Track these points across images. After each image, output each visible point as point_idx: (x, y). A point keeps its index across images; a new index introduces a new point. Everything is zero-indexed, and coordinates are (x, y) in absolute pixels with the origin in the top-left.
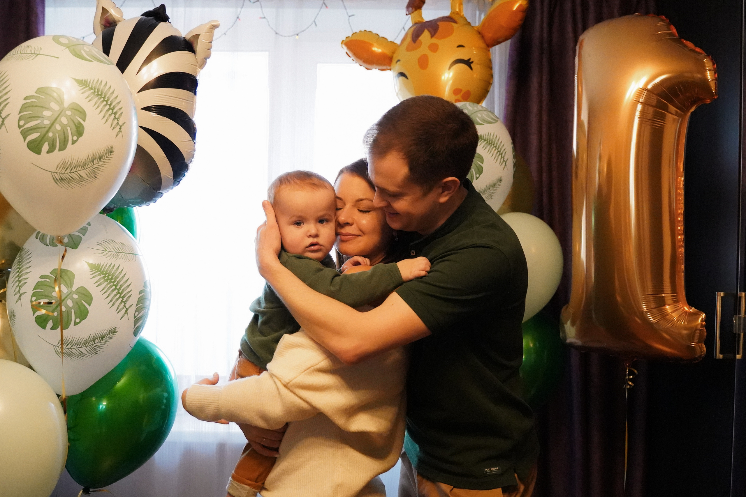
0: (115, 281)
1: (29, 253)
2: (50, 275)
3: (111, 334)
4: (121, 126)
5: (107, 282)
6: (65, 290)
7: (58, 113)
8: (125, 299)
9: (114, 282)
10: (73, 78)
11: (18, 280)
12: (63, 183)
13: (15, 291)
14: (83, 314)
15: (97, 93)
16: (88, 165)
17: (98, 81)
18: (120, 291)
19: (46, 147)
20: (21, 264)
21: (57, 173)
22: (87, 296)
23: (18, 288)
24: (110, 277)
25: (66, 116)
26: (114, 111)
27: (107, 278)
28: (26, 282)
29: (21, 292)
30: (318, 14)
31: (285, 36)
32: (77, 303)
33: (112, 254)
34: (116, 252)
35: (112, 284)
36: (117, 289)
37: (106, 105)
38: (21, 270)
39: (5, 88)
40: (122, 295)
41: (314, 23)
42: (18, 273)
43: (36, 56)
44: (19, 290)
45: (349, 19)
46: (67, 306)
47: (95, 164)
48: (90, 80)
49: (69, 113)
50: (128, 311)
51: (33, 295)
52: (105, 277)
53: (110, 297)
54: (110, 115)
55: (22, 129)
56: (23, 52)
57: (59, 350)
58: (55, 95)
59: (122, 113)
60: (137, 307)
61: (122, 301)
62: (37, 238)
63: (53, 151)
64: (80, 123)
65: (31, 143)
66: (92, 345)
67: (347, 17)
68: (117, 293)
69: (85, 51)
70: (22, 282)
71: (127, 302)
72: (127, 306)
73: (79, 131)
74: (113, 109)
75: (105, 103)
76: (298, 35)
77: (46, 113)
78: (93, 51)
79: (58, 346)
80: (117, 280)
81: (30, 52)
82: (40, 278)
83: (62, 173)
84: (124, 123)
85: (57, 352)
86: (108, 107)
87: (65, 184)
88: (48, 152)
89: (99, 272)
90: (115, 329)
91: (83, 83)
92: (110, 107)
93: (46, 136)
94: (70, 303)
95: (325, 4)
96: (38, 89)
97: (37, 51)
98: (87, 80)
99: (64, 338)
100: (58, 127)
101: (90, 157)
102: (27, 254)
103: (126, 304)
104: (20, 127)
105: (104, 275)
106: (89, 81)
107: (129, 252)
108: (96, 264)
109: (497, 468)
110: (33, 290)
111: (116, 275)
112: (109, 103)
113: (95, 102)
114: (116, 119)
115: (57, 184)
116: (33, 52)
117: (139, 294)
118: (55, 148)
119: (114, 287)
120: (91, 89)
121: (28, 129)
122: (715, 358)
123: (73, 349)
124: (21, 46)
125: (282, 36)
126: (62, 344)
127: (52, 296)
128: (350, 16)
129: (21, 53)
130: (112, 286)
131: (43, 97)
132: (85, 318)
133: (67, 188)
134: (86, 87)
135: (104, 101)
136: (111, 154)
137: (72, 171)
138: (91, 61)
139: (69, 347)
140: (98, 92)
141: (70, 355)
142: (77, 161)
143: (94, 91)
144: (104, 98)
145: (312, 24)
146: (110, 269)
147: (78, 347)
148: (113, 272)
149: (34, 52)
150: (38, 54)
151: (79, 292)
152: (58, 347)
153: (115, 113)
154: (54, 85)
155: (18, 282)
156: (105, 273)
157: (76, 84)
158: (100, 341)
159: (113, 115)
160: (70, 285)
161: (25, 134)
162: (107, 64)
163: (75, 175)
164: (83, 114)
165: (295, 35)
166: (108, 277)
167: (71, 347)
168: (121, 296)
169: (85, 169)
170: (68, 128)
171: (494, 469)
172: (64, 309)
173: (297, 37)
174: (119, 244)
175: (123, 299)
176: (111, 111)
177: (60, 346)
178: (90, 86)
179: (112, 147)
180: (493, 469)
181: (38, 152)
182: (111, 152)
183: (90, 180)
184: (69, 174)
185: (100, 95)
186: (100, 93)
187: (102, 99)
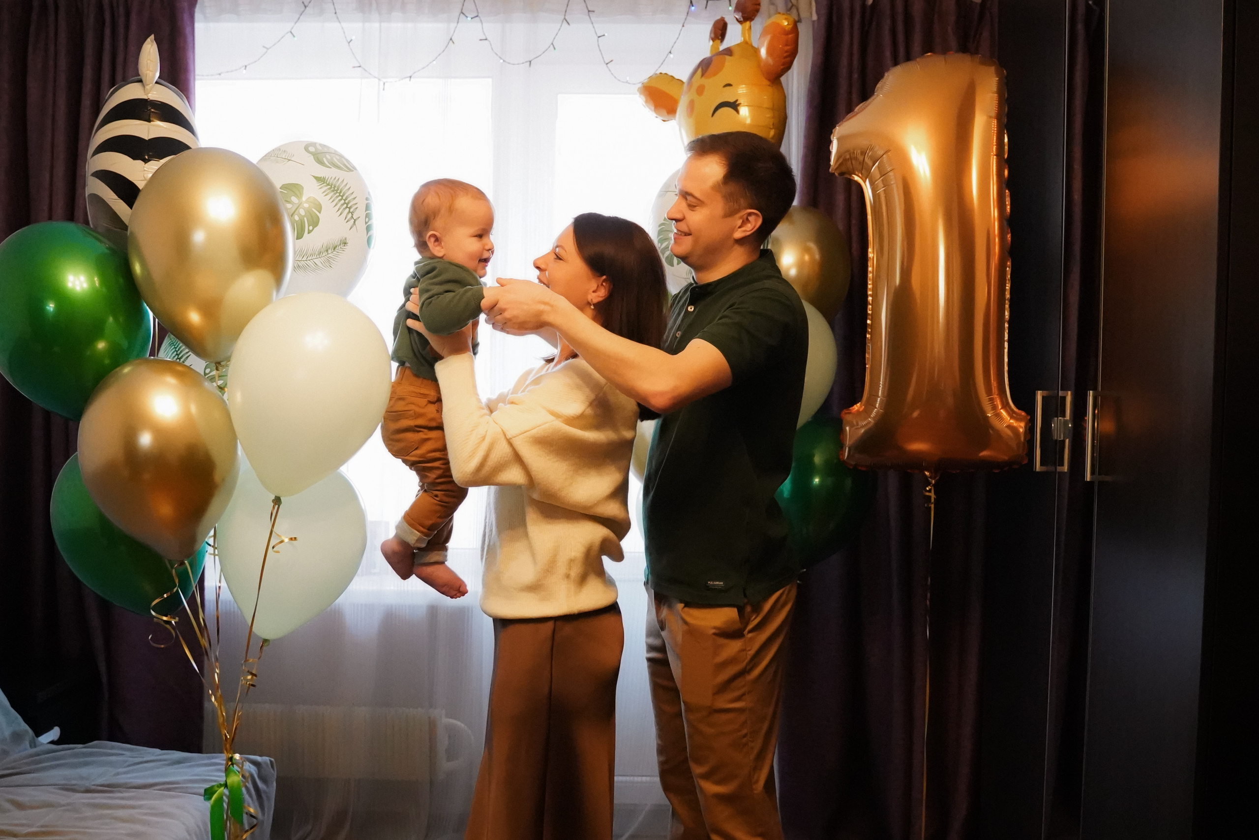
4: (355, 220)
7: (297, 205)
10: (313, 176)
12: (299, 270)
15: (333, 189)
16: (322, 254)
17: (335, 178)
25: (305, 208)
26: (349, 206)
30: (557, 34)
31: (514, 64)
37: (340, 200)
41: (552, 46)
45: (598, 41)
47: (329, 253)
48: (328, 178)
49: (307, 206)
54: (345, 209)
56: (279, 157)
58: (295, 190)
59: (357, 208)
64: (316, 215)
67: (596, 38)
73: (315, 222)
74: (347, 204)
75: (340, 197)
76: (530, 62)
81: (284, 157)
83: (299, 260)
84: (359, 217)
86: (343, 201)
91: (321, 180)
95: (566, 20)
96: (283, 185)
97: (290, 156)
100: (297, 218)
101: (325, 246)
106: (326, 179)
109: (722, 583)
112: (344, 198)
113: (330, 197)
114: (350, 213)
116: (286, 158)
120: (328, 185)
122: (1034, 470)
125: (509, 63)
128: (599, 37)
129: (277, 157)
131: (286, 192)
133: (303, 275)
134: (324, 184)
137: (308, 259)
142: (313, 250)
143: (330, 187)
145: (549, 47)
150: (289, 160)
153: (350, 208)
154: (298, 181)
157: (315, 181)
159: (348, 209)
163: (310, 263)
164: (319, 207)
165: (527, 62)
169: (320, 257)
170: (305, 219)
171: (719, 583)
173: (530, 65)
178: (328, 183)
179: (346, 239)
180: (717, 583)
182: (345, 243)
183: (324, 268)
184: (305, 262)
185: (336, 190)
186: (336, 189)
187: (338, 194)
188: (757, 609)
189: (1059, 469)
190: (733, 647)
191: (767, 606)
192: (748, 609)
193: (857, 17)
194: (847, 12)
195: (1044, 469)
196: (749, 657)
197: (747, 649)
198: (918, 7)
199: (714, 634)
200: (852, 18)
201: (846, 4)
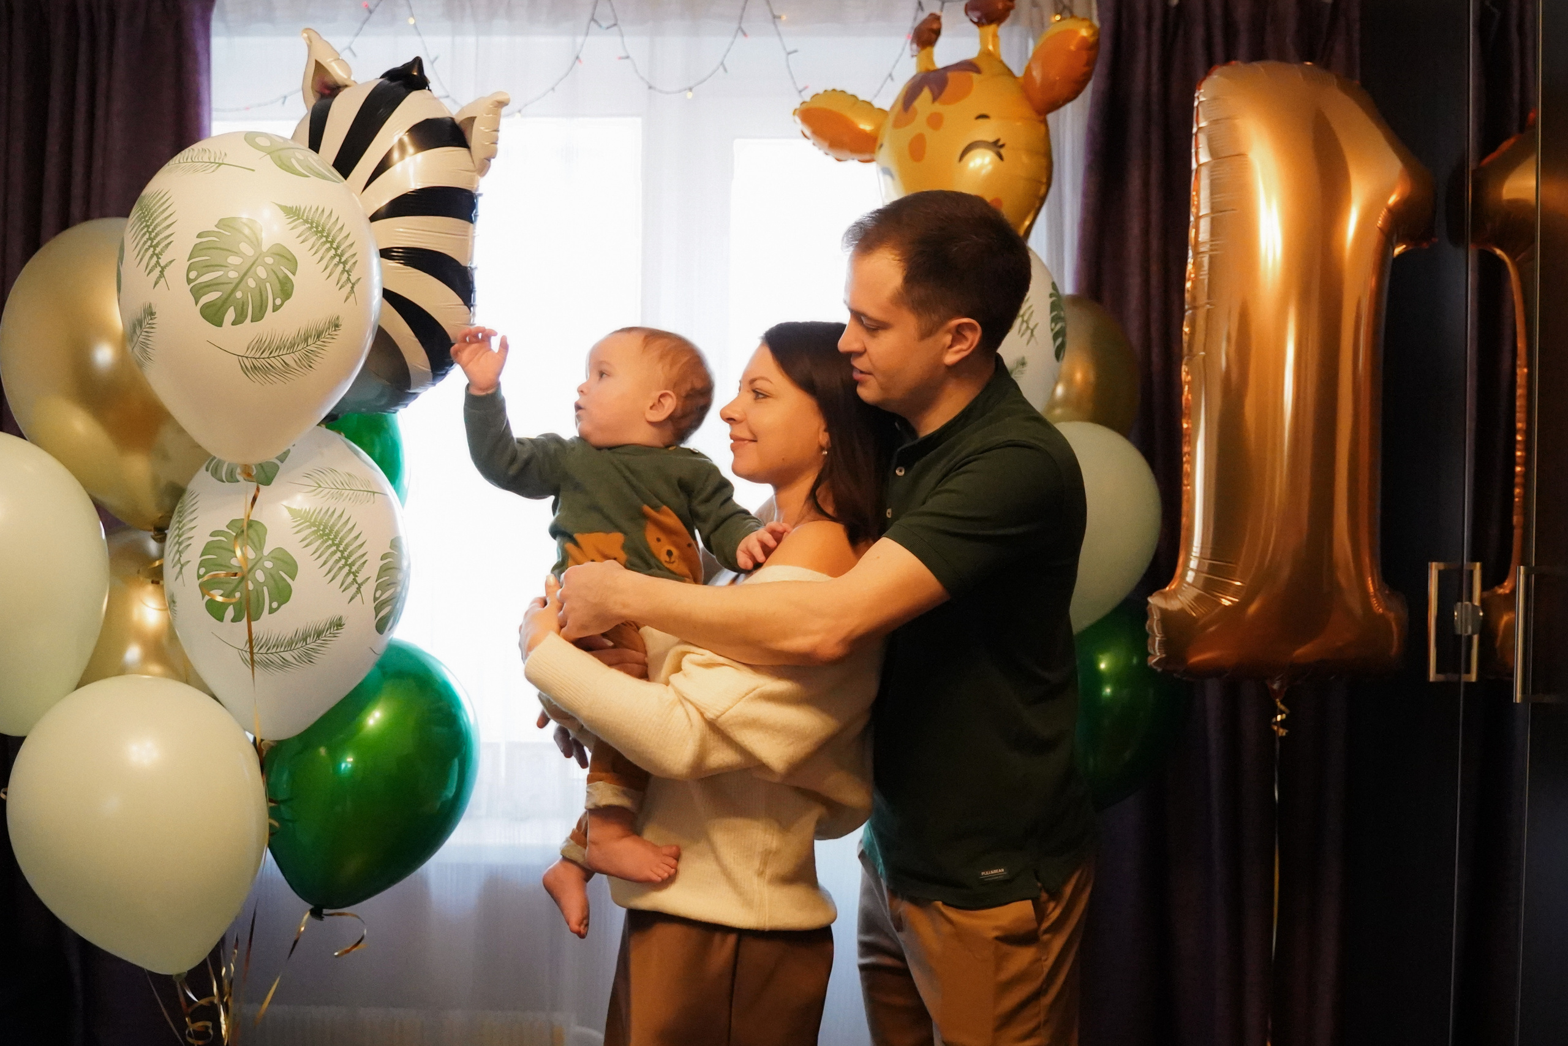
0: (336, 537)
1: (194, 496)
2: (227, 530)
3: (334, 627)
4: (353, 285)
5: (322, 540)
6: (251, 554)
7: (253, 260)
8: (354, 569)
9: (333, 540)
10: (277, 204)
11: (177, 542)
12: (256, 375)
13: (173, 560)
14: (282, 595)
15: (315, 229)
16: (298, 346)
17: (317, 209)
18: (346, 554)
19: (230, 315)
20: (183, 514)
21: (247, 357)
22: (287, 564)
23: (178, 556)
24: (327, 531)
25: (265, 265)
26: (343, 259)
27: (321, 532)
28: (190, 544)
29: (183, 561)
30: (728, 50)
31: (667, 93)
32: (272, 575)
33: (332, 492)
34: (338, 489)
35: (330, 542)
36: (340, 551)
37: (328, 250)
38: (181, 524)
39: (166, 218)
40: (350, 561)
41: (721, 69)
42: (178, 530)
43: (218, 167)
44: (179, 559)
45: (787, 60)
46: (256, 582)
47: (309, 344)
48: (306, 208)
49: (269, 260)
50: (361, 589)
51: (201, 565)
52: (319, 530)
53: (327, 564)
54: (336, 265)
55: (192, 285)
56: (196, 160)
57: (248, 656)
58: (247, 231)
59: (355, 263)
60: (378, 582)
61: (350, 572)
62: (207, 470)
63: (242, 322)
64: (287, 277)
65: (207, 307)
66: (301, 647)
67: (785, 55)
68: (340, 559)
69: (298, 160)
70: (184, 545)
71: (358, 573)
72: (359, 580)
73: (286, 290)
74: (340, 256)
75: (328, 245)
76: (690, 89)
77: (233, 260)
78: (310, 159)
79: (245, 649)
80: (340, 536)
81: (208, 161)
82: (211, 535)
83: (256, 358)
84: (359, 279)
85: (244, 660)
86: (333, 252)
87: (260, 376)
88: (233, 324)
89: (308, 523)
90: (340, 619)
91: (293, 213)
92: (336, 252)
93: (232, 296)
94: (260, 576)
95: (742, 30)
96: (221, 220)
97: (219, 159)
98: (300, 207)
99: (254, 636)
100: (252, 283)
101: (302, 332)
102: (193, 497)
103: (357, 576)
104: (189, 281)
105: (316, 528)
106: (302, 209)
107: (362, 489)
108: (302, 509)
109: (1003, 870)
110: (200, 557)
111: (336, 528)
112: (335, 246)
113: (312, 243)
114: (346, 273)
115: (247, 376)
116: (212, 160)
117: (381, 560)
118: (246, 317)
119: (334, 548)
120: (306, 221)
121: (203, 285)
123: (270, 655)
124: (193, 149)
125: (661, 91)
126: (251, 647)
127: (231, 566)
128: (789, 53)
129: (193, 162)
130: (330, 546)
131: (229, 234)
132: (287, 601)
133: (263, 383)
134: (298, 219)
135: (327, 241)
136: (337, 328)
137: (271, 355)
138: (308, 176)
139: (263, 650)
140: (317, 227)
141: (267, 664)
142: (281, 339)
143: (309, 225)
144: (327, 237)
145: (718, 68)
146: (327, 517)
147: (278, 650)
148: (331, 523)
149: (215, 160)
150: (220, 164)
151: (275, 558)
152: (246, 651)
153: (345, 263)
154: (244, 216)
155: (177, 546)
156: (317, 523)
157: (282, 214)
158: (315, 641)
159: (341, 266)
160: (259, 546)
161: (197, 292)
162: (334, 181)
163: (276, 362)
164: (292, 262)
165: (685, 90)
166: (324, 530)
167: (267, 651)
168: (348, 563)
169: (293, 352)
170: (268, 285)
171: (999, 872)
172: (251, 587)
173: (690, 95)
174: (343, 475)
175: (351, 568)
176: (337, 259)
177: (249, 650)
178: (305, 218)
179: (338, 318)
180: (996, 871)
181: (219, 324)
182: (337, 326)
183: (300, 369)
184: (268, 360)
185: (320, 232)
186: (320, 229)
187: (324, 239)
188: (1055, 895)
189: (1465, 678)
190: (1023, 957)
191: (1068, 890)
192: (1044, 896)
193: (1157, 24)
194: (1142, 14)
195: (1441, 677)
196: (1046, 970)
197: (1043, 958)
198: (1242, 12)
199: (997, 938)
200: (1149, 26)
201: (1140, 6)
